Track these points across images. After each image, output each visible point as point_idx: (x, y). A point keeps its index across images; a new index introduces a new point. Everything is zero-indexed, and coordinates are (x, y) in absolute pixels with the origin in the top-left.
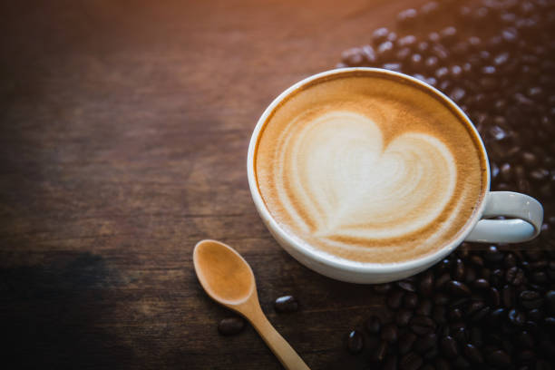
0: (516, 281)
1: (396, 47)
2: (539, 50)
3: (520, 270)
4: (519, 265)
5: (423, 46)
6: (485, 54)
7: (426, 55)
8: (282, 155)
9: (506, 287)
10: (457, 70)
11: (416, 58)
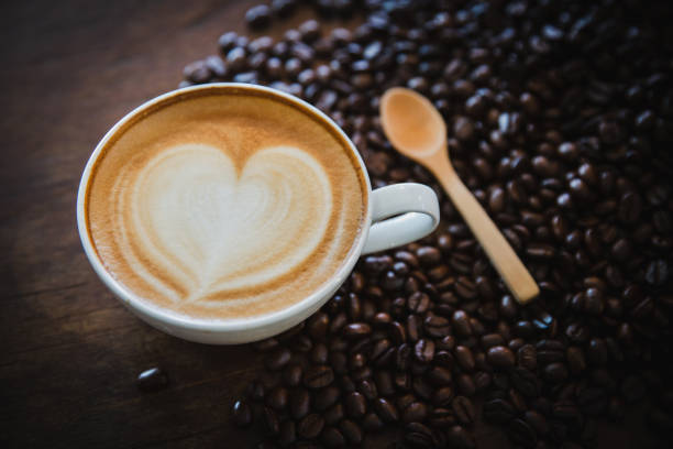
0: (421, 308)
1: (248, 53)
2: (414, 34)
3: (425, 295)
4: (422, 289)
5: (280, 48)
6: (355, 48)
7: (285, 57)
8: (121, 218)
9: (411, 317)
10: (323, 71)
11: (274, 63)
